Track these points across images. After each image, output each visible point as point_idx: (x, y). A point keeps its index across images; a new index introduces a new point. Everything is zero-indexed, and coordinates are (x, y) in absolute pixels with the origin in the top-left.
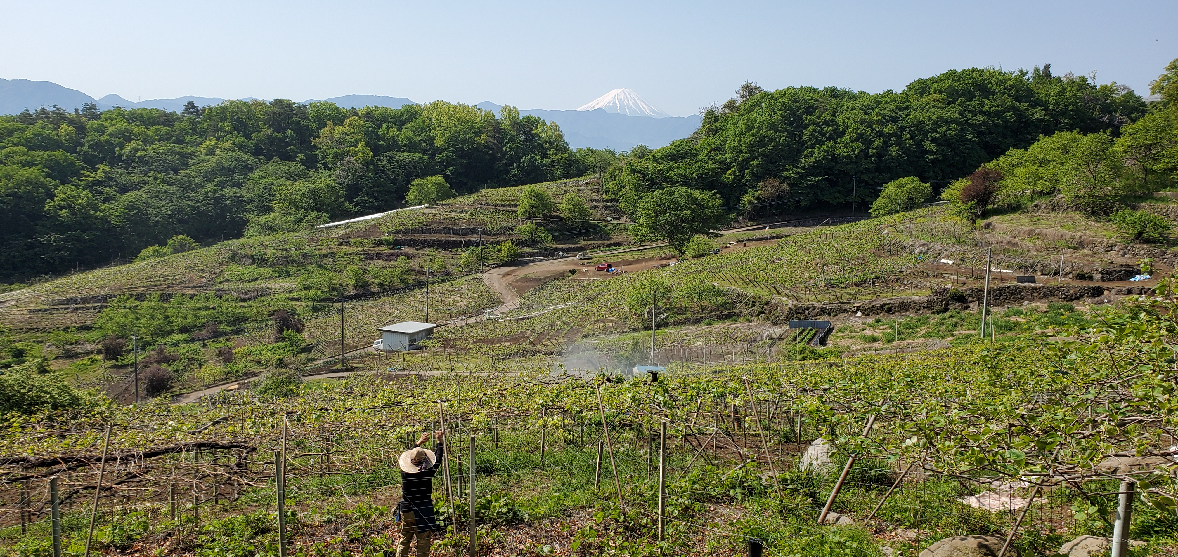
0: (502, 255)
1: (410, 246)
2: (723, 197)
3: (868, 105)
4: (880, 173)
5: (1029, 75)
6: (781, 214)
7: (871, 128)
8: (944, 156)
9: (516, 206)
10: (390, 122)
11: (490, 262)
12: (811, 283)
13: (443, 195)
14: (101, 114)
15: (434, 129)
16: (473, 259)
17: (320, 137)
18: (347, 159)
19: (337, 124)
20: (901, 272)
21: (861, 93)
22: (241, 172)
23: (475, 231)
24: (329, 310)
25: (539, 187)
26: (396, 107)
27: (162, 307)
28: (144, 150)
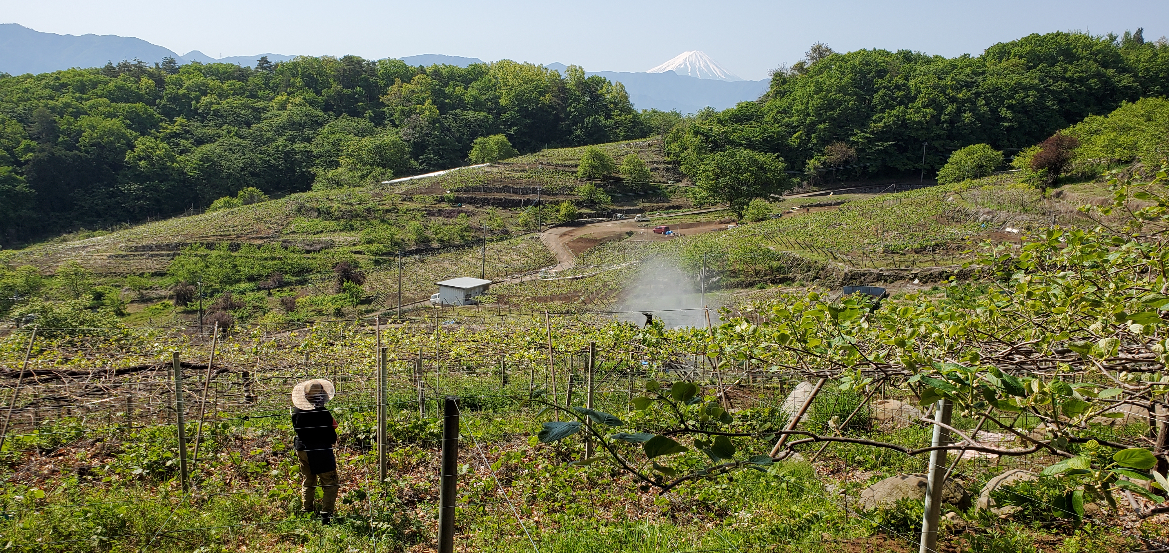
0: (560, 215)
1: (470, 203)
2: (786, 161)
3: (942, 69)
4: (952, 141)
5: (1119, 40)
6: (847, 180)
7: (945, 93)
8: (1020, 123)
9: (576, 166)
10: (457, 80)
11: (549, 222)
12: (870, 248)
13: (505, 154)
14: (180, 68)
15: (500, 88)
16: (531, 219)
17: (388, 94)
18: (414, 116)
19: (405, 82)
20: (963, 239)
21: (937, 56)
22: (311, 127)
23: (534, 191)
24: (390, 265)
25: (600, 148)
26: (463, 66)
27: (231, 256)
28: (219, 104)
